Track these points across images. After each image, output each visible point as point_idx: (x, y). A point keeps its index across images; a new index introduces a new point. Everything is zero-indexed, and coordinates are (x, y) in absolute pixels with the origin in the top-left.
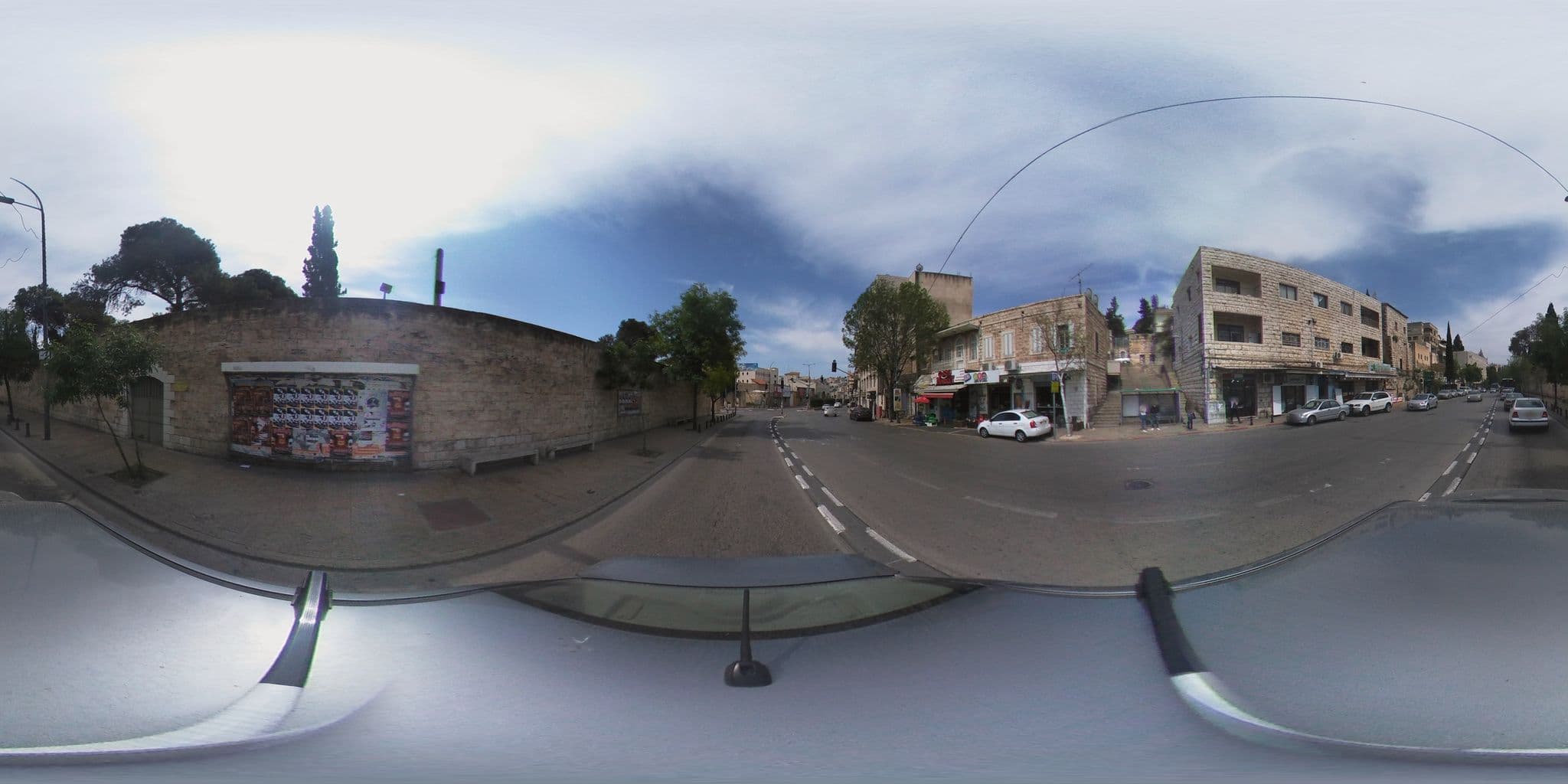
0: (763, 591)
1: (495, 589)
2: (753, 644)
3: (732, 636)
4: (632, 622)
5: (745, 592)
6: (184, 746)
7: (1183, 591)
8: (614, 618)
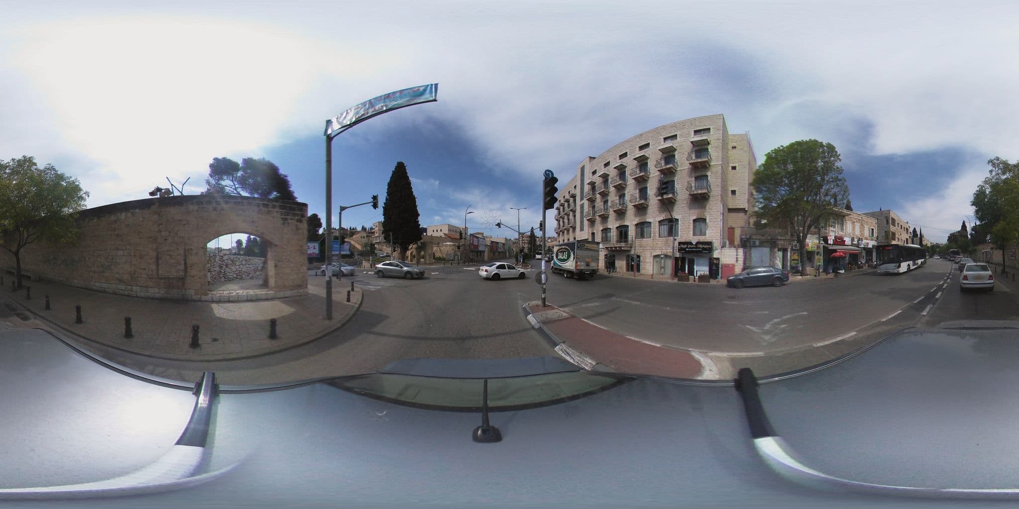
0: (496, 380)
1: (326, 381)
2: (490, 414)
3: (477, 410)
4: (414, 401)
5: (485, 381)
6: (130, 486)
7: (765, 384)
8: (402, 398)
